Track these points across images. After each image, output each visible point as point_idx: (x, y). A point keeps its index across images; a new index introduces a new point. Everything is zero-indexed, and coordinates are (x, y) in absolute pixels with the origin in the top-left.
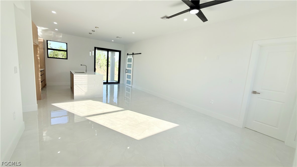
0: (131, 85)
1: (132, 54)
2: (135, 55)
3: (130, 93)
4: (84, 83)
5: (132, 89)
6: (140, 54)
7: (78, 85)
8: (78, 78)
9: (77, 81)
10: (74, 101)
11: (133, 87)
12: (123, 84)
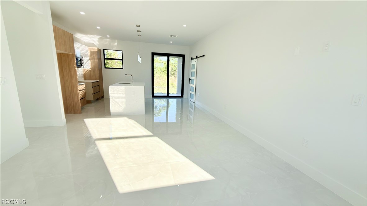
0: (193, 101)
1: (196, 57)
2: (199, 59)
3: (193, 111)
4: (121, 96)
5: (195, 106)
6: (203, 56)
7: (115, 99)
8: (114, 90)
9: (113, 94)
10: (110, 117)
11: (196, 103)
12: (187, 98)
